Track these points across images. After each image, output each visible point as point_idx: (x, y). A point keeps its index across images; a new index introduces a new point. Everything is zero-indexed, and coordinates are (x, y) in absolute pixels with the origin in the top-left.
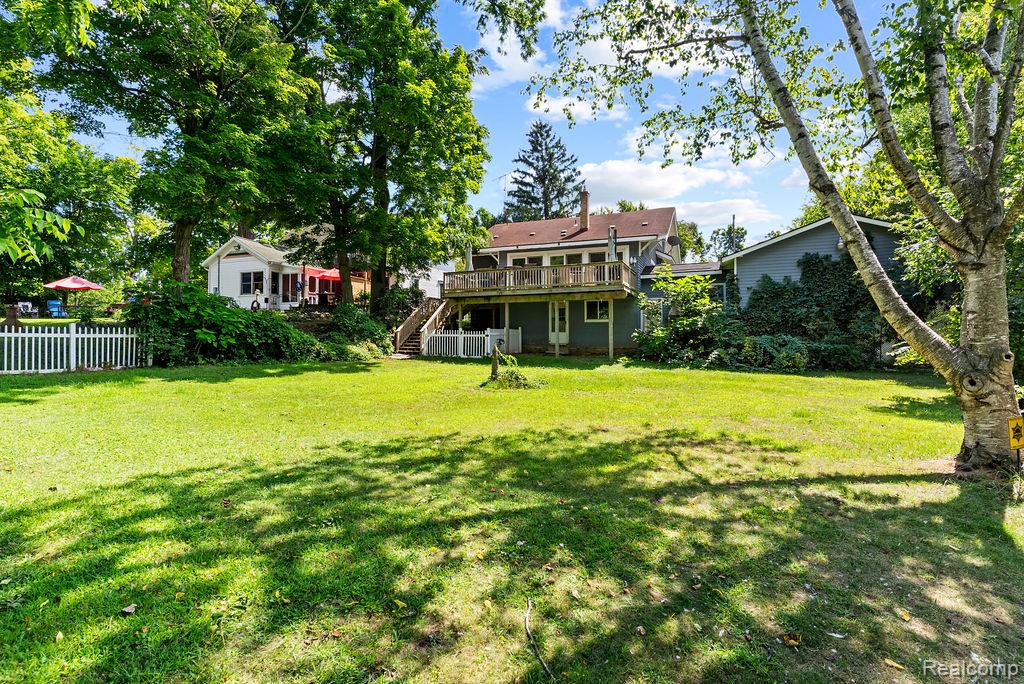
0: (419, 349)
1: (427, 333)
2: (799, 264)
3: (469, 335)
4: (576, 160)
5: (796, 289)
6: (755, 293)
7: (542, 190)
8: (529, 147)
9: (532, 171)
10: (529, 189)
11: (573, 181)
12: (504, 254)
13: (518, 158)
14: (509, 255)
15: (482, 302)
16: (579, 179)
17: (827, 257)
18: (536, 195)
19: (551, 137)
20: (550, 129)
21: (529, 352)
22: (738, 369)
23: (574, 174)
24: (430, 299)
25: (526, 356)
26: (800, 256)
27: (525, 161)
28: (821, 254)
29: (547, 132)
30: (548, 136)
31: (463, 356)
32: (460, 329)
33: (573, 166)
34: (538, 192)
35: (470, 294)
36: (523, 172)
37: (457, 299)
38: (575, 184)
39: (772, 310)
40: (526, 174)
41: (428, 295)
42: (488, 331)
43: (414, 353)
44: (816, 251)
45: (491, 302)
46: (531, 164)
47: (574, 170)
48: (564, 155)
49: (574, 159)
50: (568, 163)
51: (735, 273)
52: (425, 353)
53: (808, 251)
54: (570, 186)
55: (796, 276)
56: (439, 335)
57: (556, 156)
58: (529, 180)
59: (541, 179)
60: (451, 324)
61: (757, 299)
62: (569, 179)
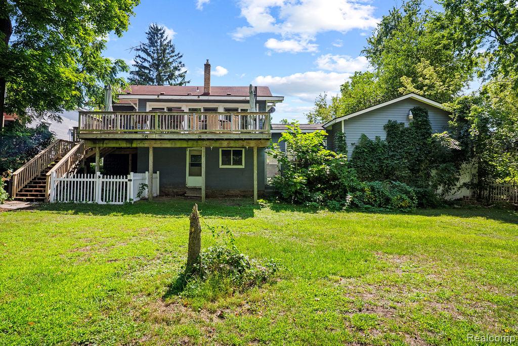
0: (44, 195)
1: (55, 177)
2: (385, 127)
3: (108, 180)
4: (181, 56)
5: (384, 146)
6: (357, 148)
7: (156, 74)
8: (147, 42)
9: (149, 59)
10: (147, 71)
11: (179, 70)
12: (143, 102)
13: (139, 48)
14: (148, 104)
15: (124, 145)
16: (183, 70)
17: (402, 124)
18: (151, 76)
19: (164, 38)
20: (164, 33)
21: (167, 195)
22: (367, 211)
23: (180, 66)
24: (61, 141)
25: (165, 199)
26: (386, 122)
27: (145, 51)
28: (399, 122)
29: (162, 34)
30: (162, 37)
31: (100, 202)
32: (98, 173)
33: (179, 60)
34: (154, 74)
35: (111, 136)
36: (142, 58)
37: (95, 141)
38: (181, 72)
39: (372, 161)
40: (145, 60)
41: (58, 137)
42: (132, 175)
43: (37, 200)
44: (395, 119)
45: (134, 145)
46: (149, 55)
47: (180, 63)
48: (173, 52)
49: (179, 56)
50: (175, 58)
51: (343, 132)
52: (52, 199)
53: (391, 119)
54: (177, 73)
55: (383, 137)
56: (71, 179)
57: (167, 51)
58: (146, 64)
59: (156, 66)
60: (85, 168)
61: (359, 153)
62: (176, 68)
